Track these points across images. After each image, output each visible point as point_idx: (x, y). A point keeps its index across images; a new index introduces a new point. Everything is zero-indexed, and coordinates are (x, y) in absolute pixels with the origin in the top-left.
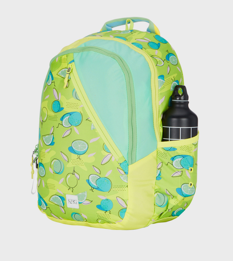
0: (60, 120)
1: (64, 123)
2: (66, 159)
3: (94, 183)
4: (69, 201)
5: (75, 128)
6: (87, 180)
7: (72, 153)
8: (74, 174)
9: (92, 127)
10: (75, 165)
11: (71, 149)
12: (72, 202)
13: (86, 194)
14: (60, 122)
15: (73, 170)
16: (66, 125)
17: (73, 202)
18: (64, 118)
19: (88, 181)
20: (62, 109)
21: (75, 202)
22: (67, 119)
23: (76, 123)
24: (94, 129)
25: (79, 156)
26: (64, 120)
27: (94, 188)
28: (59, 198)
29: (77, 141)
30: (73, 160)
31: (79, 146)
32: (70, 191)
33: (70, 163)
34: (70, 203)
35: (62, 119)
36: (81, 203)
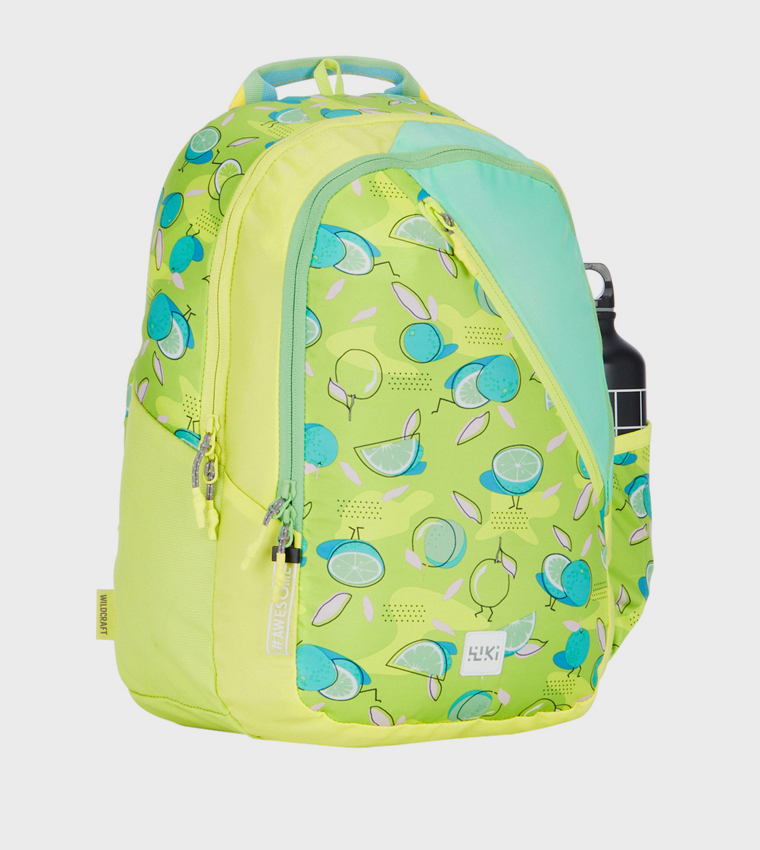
0: (446, 386)
1: (461, 393)
2: (473, 512)
3: (557, 582)
4: (471, 654)
5: (502, 407)
6: (537, 575)
7: (493, 493)
8: (500, 559)
9: (547, 401)
10: (502, 531)
11: (491, 481)
12: (484, 656)
13: (533, 622)
14: (447, 393)
15: (498, 549)
16: (467, 402)
17: (488, 653)
18: (461, 379)
19: (541, 578)
20: (453, 348)
21: (493, 654)
22: (471, 380)
23: (505, 391)
24: (552, 406)
25: (516, 498)
26: (459, 387)
27: (556, 598)
28: (436, 648)
29: (509, 451)
30: (497, 516)
31: (518, 465)
32: (483, 618)
33: (487, 525)
34: (475, 659)
35: (452, 383)
36: (512, 653)
